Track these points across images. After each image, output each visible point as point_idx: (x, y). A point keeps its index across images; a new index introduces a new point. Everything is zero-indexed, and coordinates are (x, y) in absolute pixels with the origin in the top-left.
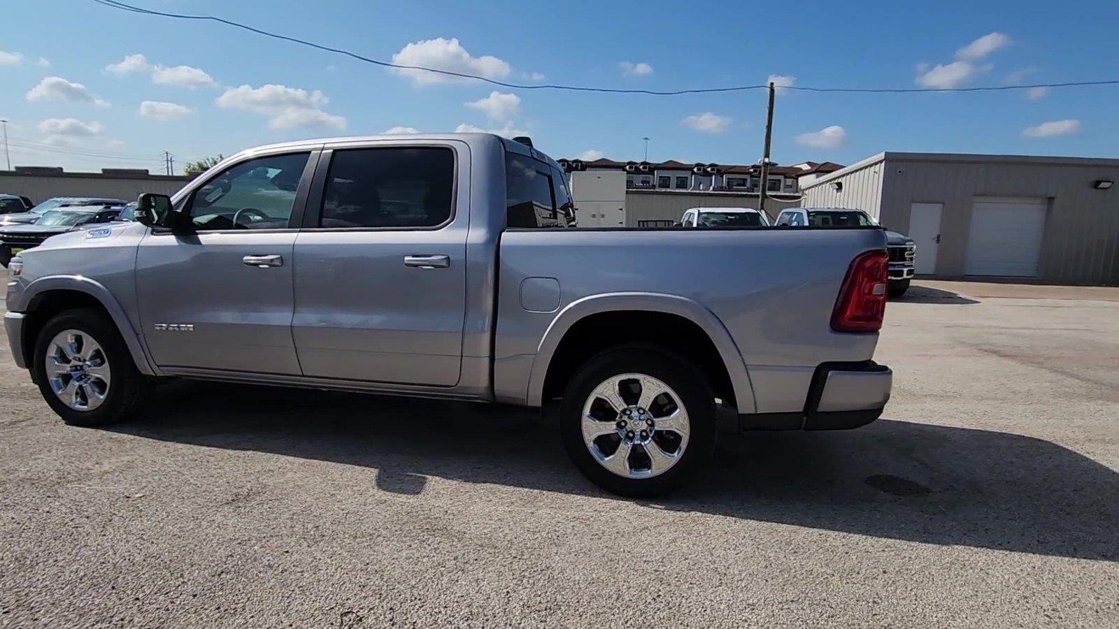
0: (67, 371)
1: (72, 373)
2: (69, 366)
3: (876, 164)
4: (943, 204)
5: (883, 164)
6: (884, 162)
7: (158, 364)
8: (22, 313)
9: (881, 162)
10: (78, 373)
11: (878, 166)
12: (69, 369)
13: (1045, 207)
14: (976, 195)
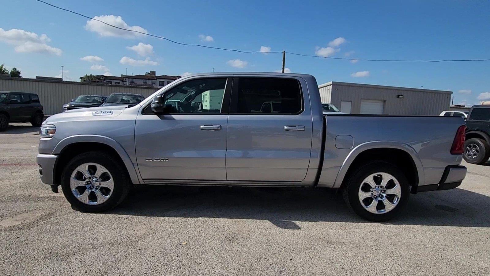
0: (84, 185)
1: (87, 185)
2: (84, 182)
3: (328, 86)
4: (351, 102)
5: (331, 86)
6: (331, 85)
7: (143, 178)
8: (55, 155)
9: (330, 85)
10: (89, 186)
11: (329, 86)
12: (85, 184)
13: (382, 104)
14: (362, 99)
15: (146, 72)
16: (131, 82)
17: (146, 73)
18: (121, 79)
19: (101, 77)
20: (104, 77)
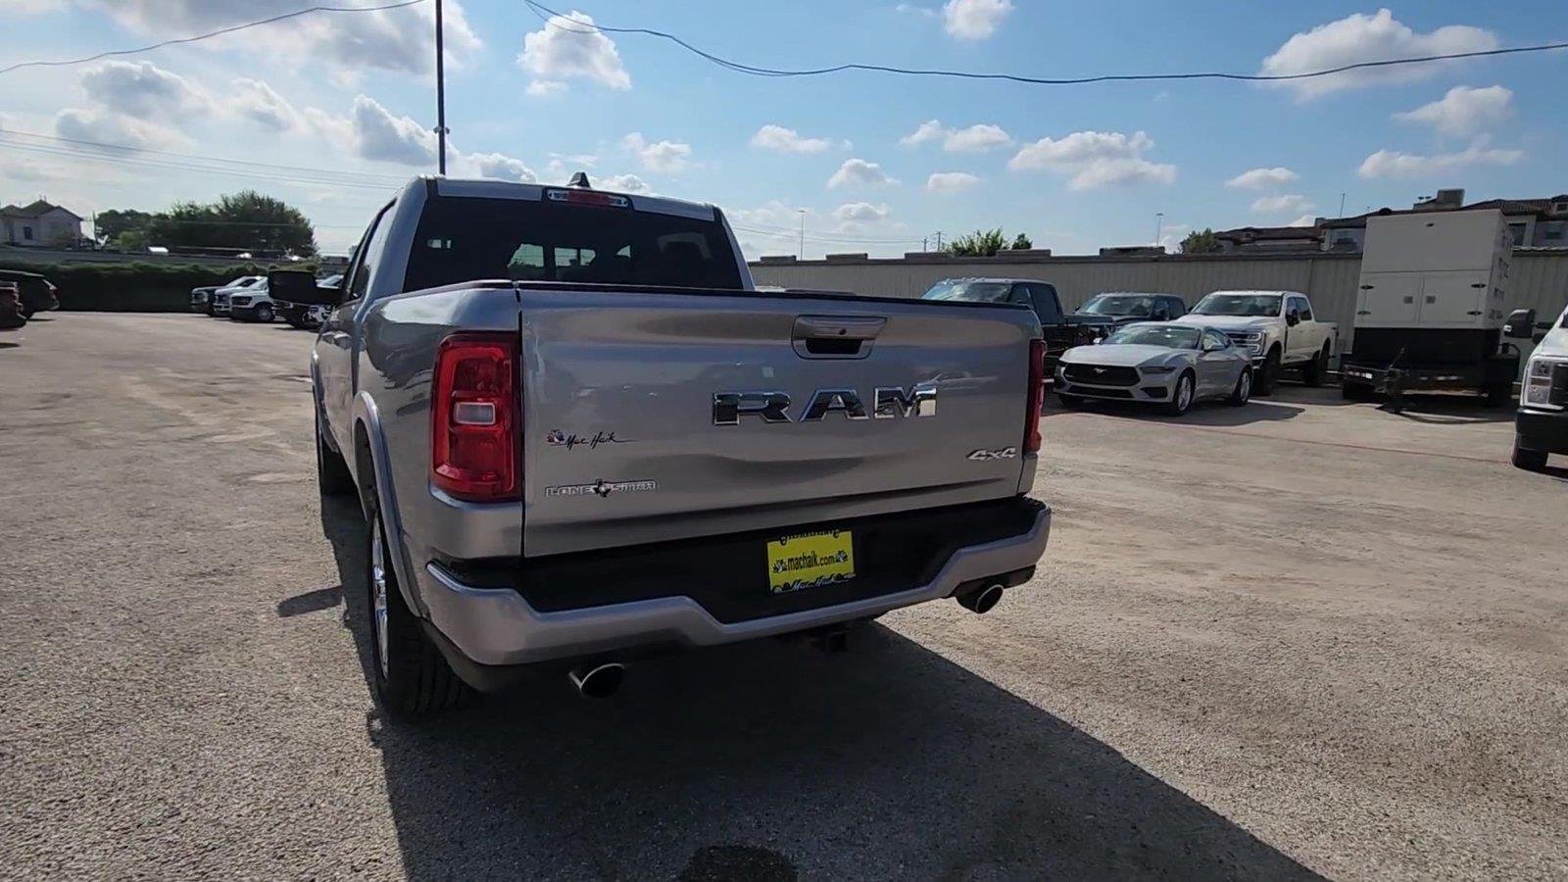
15: (1421, 198)
16: (1340, 242)
17: (1418, 201)
18: (1310, 234)
19: (1244, 234)
20: (1252, 234)
